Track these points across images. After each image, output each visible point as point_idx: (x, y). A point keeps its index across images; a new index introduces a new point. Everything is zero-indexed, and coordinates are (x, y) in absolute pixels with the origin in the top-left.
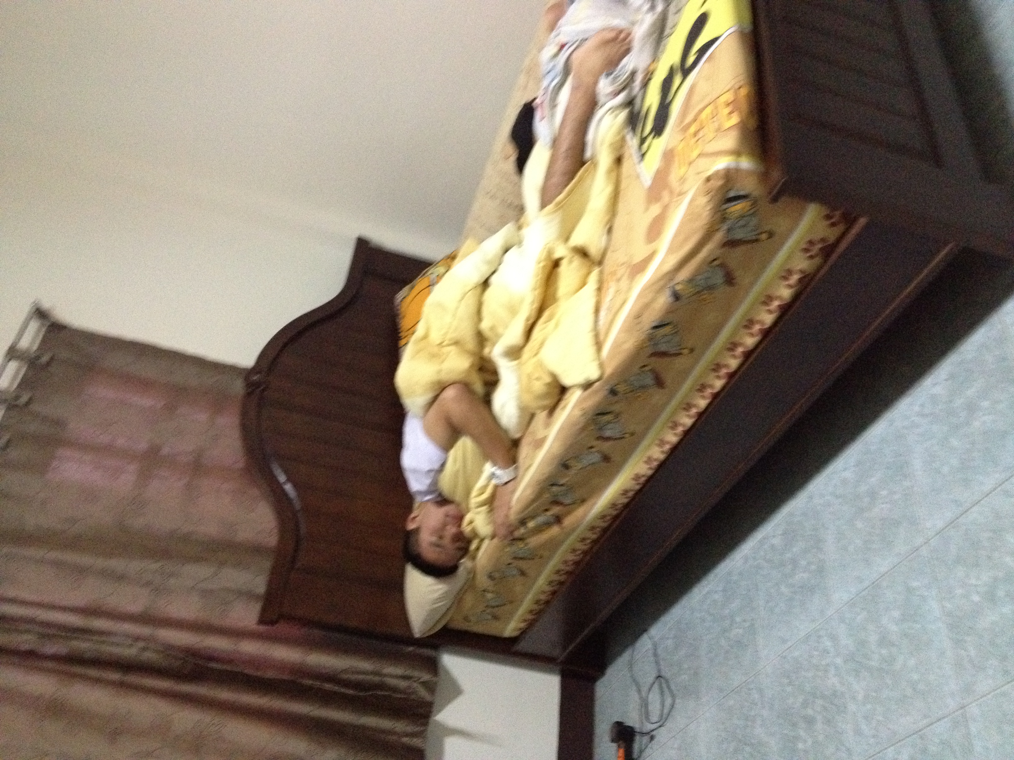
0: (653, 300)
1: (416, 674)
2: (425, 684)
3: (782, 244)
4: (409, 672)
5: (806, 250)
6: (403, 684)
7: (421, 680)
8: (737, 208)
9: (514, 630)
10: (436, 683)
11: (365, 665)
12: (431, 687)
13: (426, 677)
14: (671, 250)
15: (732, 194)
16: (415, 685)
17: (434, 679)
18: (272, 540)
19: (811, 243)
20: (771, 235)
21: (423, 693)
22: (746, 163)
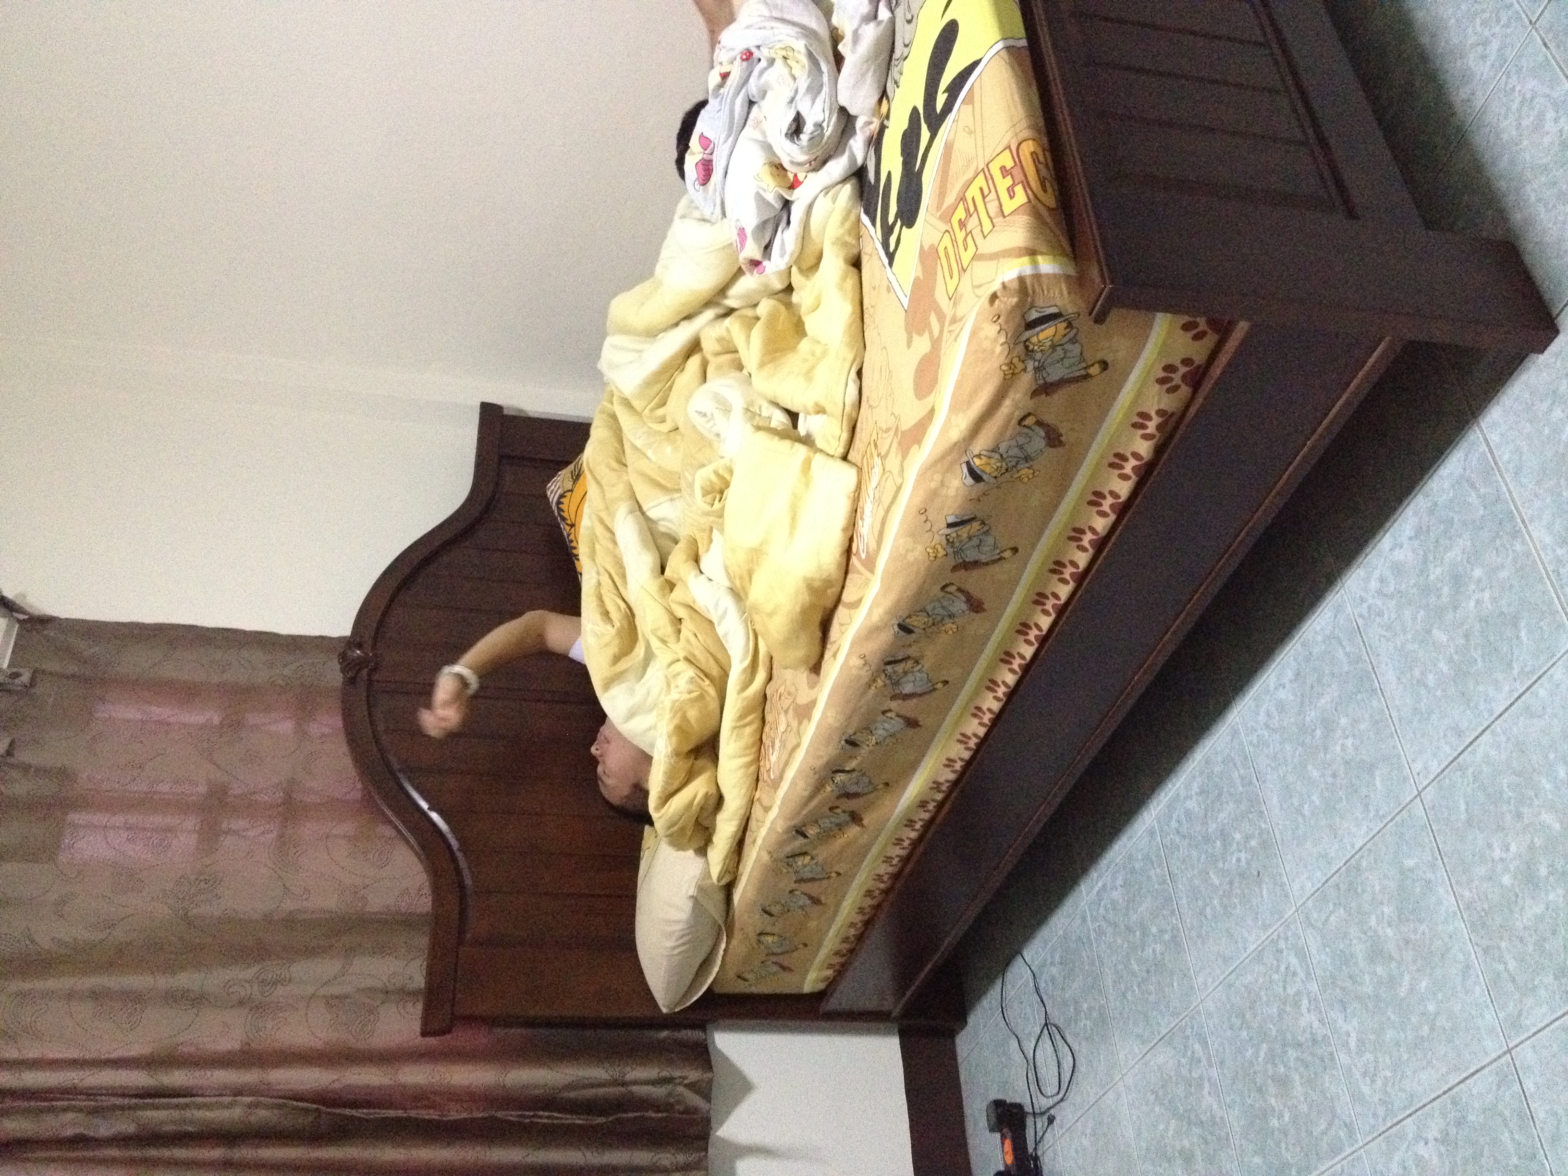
0: (942, 483)
1: (677, 1073)
2: (692, 1086)
3: (1126, 375)
4: (665, 1074)
5: (1161, 381)
6: (659, 1092)
7: (686, 1082)
8: (1046, 333)
9: (816, 981)
10: (711, 1081)
11: (598, 1073)
12: (704, 1090)
13: (693, 1075)
14: (955, 407)
15: (1034, 315)
16: (680, 1089)
17: (710, 1075)
18: (424, 904)
19: (1170, 368)
20: (1104, 365)
21: (694, 1100)
22: (1047, 265)
